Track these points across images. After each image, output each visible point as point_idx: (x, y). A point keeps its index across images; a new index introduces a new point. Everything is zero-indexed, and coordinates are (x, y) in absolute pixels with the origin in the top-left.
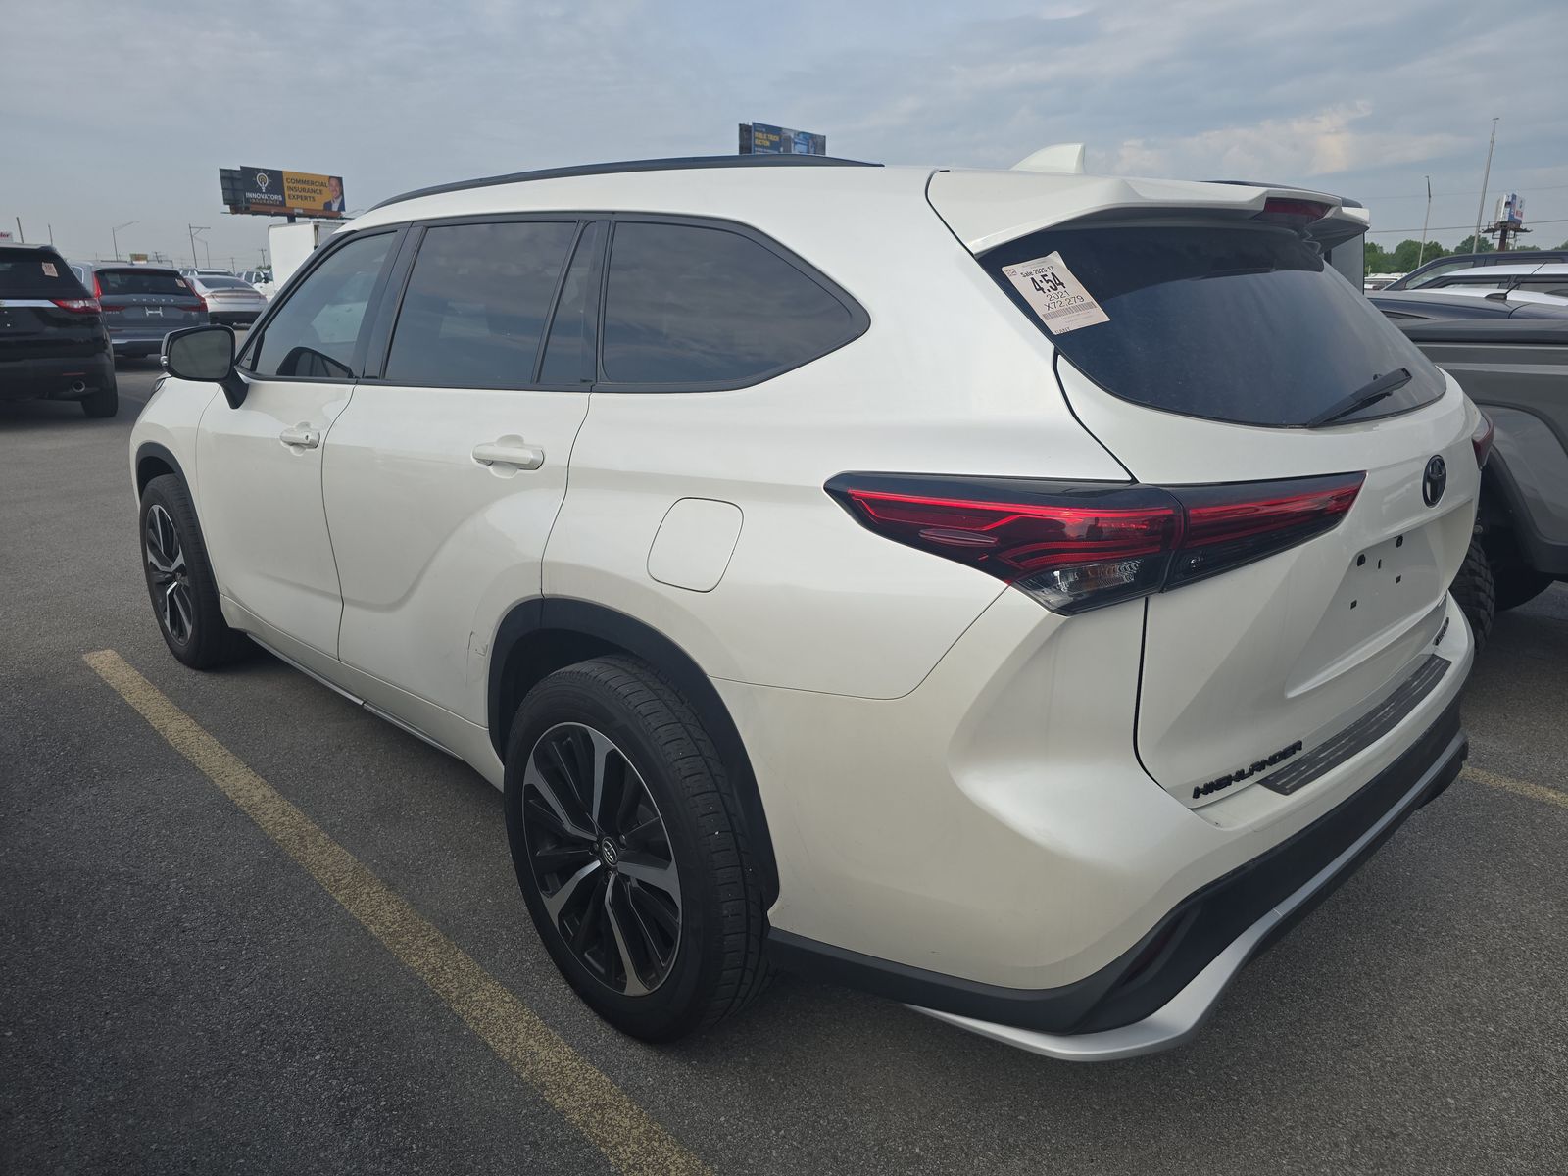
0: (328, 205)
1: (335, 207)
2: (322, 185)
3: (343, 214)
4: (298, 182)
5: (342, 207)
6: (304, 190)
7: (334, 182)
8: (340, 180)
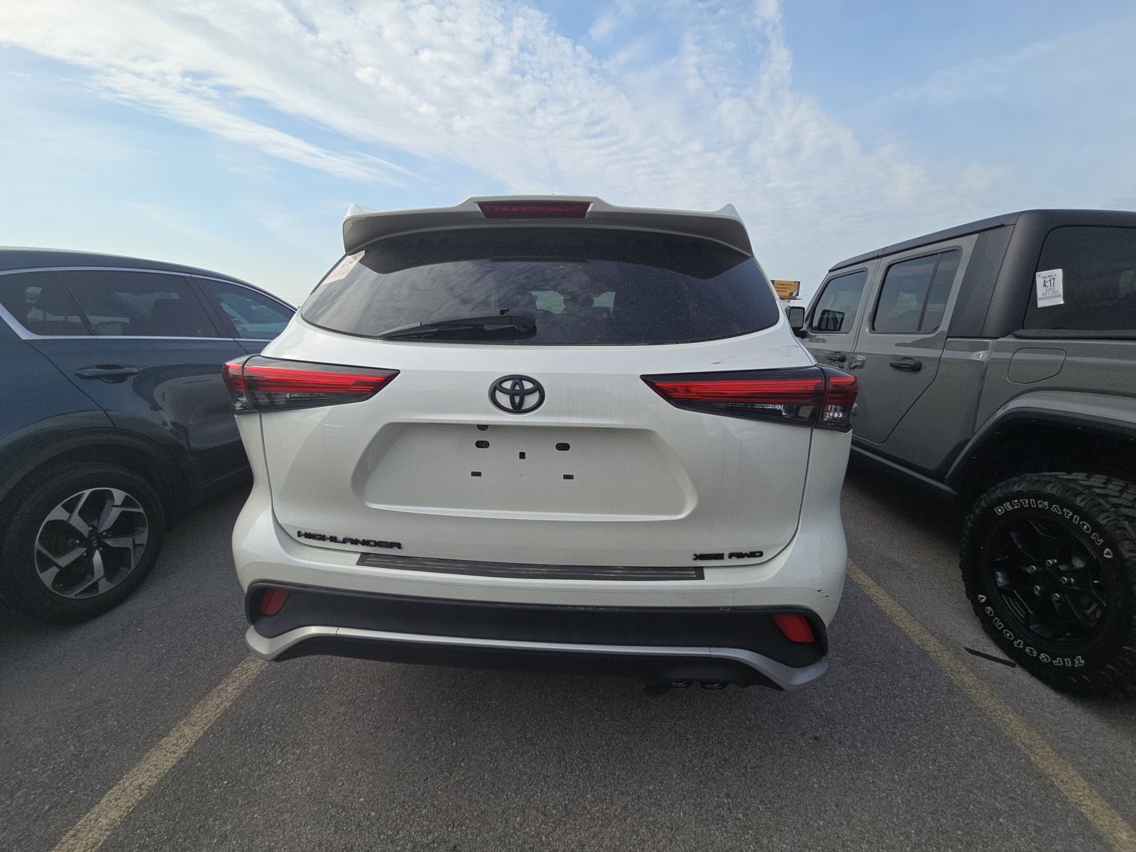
0: (791, 294)
1: (794, 295)
2: (791, 285)
3: (797, 297)
4: (780, 284)
5: (797, 294)
6: (782, 288)
7: (796, 284)
8: (799, 283)
